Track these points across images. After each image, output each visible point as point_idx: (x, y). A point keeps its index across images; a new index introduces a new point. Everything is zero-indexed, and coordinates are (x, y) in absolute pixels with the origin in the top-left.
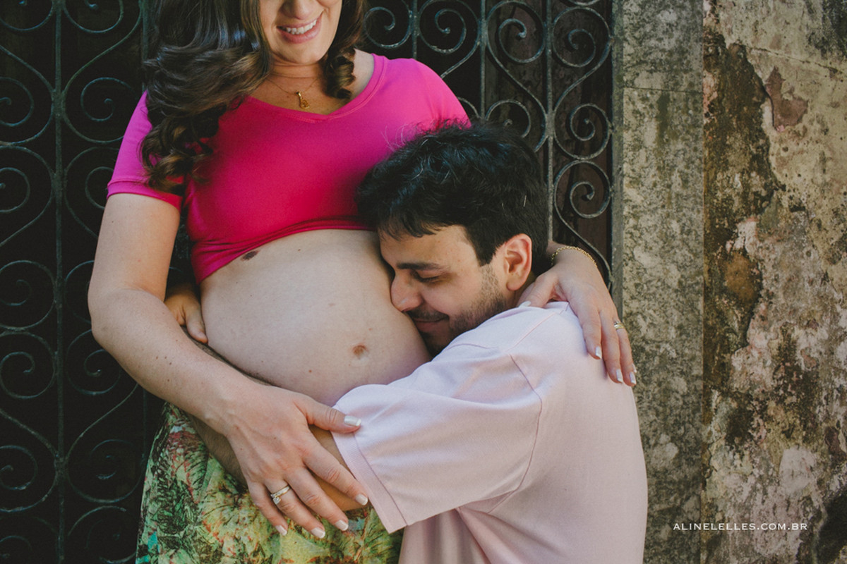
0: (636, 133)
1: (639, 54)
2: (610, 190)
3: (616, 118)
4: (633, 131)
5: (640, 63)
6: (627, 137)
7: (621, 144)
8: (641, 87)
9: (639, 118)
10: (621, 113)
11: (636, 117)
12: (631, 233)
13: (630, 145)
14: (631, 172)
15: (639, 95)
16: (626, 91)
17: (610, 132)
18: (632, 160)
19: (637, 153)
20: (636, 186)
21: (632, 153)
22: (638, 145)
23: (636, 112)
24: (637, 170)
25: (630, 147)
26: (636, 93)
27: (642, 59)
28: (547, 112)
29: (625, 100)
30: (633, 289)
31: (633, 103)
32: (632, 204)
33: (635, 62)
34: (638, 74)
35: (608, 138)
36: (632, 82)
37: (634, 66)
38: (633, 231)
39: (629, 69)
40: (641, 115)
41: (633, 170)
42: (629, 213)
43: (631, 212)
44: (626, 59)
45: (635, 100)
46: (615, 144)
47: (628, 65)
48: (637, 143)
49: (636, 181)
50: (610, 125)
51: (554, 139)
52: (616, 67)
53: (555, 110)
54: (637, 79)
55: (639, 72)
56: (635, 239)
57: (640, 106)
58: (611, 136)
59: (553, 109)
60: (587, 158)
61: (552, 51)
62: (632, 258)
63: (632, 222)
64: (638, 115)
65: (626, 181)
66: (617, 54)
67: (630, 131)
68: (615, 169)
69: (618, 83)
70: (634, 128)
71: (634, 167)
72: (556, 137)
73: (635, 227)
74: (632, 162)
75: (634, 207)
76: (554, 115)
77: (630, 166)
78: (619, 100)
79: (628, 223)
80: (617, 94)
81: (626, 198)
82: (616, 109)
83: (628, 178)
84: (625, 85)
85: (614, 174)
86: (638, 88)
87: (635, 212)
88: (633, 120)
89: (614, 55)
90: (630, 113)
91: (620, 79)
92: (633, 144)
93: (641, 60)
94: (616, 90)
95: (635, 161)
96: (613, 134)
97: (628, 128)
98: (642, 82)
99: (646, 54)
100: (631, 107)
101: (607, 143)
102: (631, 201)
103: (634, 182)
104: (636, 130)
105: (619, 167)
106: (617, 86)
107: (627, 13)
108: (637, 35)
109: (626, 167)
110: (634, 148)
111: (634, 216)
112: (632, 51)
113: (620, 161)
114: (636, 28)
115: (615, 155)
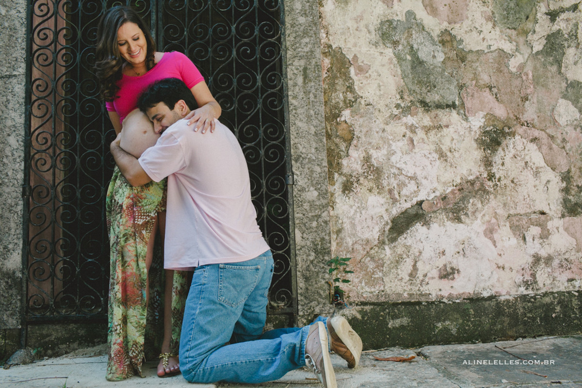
0: (294, 81)
1: (294, 54)
2: (283, 101)
3: (284, 76)
5: (295, 57)
6: (290, 83)
7: (287, 85)
10: (286, 74)
12: (294, 115)
14: (293, 94)
15: (295, 68)
16: (290, 67)
17: (282, 80)
19: (295, 88)
20: (295, 99)
21: (293, 88)
22: (295, 85)
23: (294, 74)
24: (295, 93)
25: (292, 86)
28: (258, 76)
29: (288, 70)
30: (296, 135)
34: (294, 61)
35: (282, 83)
36: (292, 64)
37: (292, 58)
39: (290, 60)
40: (296, 75)
42: (293, 108)
44: (288, 56)
45: (294, 70)
46: (284, 85)
47: (290, 58)
49: (295, 97)
50: (282, 78)
52: (284, 59)
54: (294, 63)
56: (296, 117)
57: (296, 72)
59: (260, 75)
60: (274, 90)
62: (295, 124)
63: (294, 111)
65: (290, 98)
68: (285, 93)
69: (285, 65)
70: (293, 79)
72: (261, 84)
73: (295, 113)
74: (293, 91)
75: (294, 106)
76: (260, 77)
78: (285, 70)
79: (292, 112)
81: (291, 103)
82: (284, 73)
83: (292, 96)
84: (290, 65)
85: (284, 95)
86: (294, 66)
88: (293, 76)
89: (283, 56)
90: (292, 74)
91: (286, 63)
94: (284, 67)
96: (284, 81)
97: (291, 79)
98: (296, 63)
99: (297, 54)
100: (292, 72)
102: (293, 104)
105: (287, 93)
107: (289, 40)
108: (293, 48)
109: (290, 93)
110: (294, 86)
111: (295, 109)
112: (291, 53)
113: (287, 90)
114: (293, 45)
115: (284, 88)
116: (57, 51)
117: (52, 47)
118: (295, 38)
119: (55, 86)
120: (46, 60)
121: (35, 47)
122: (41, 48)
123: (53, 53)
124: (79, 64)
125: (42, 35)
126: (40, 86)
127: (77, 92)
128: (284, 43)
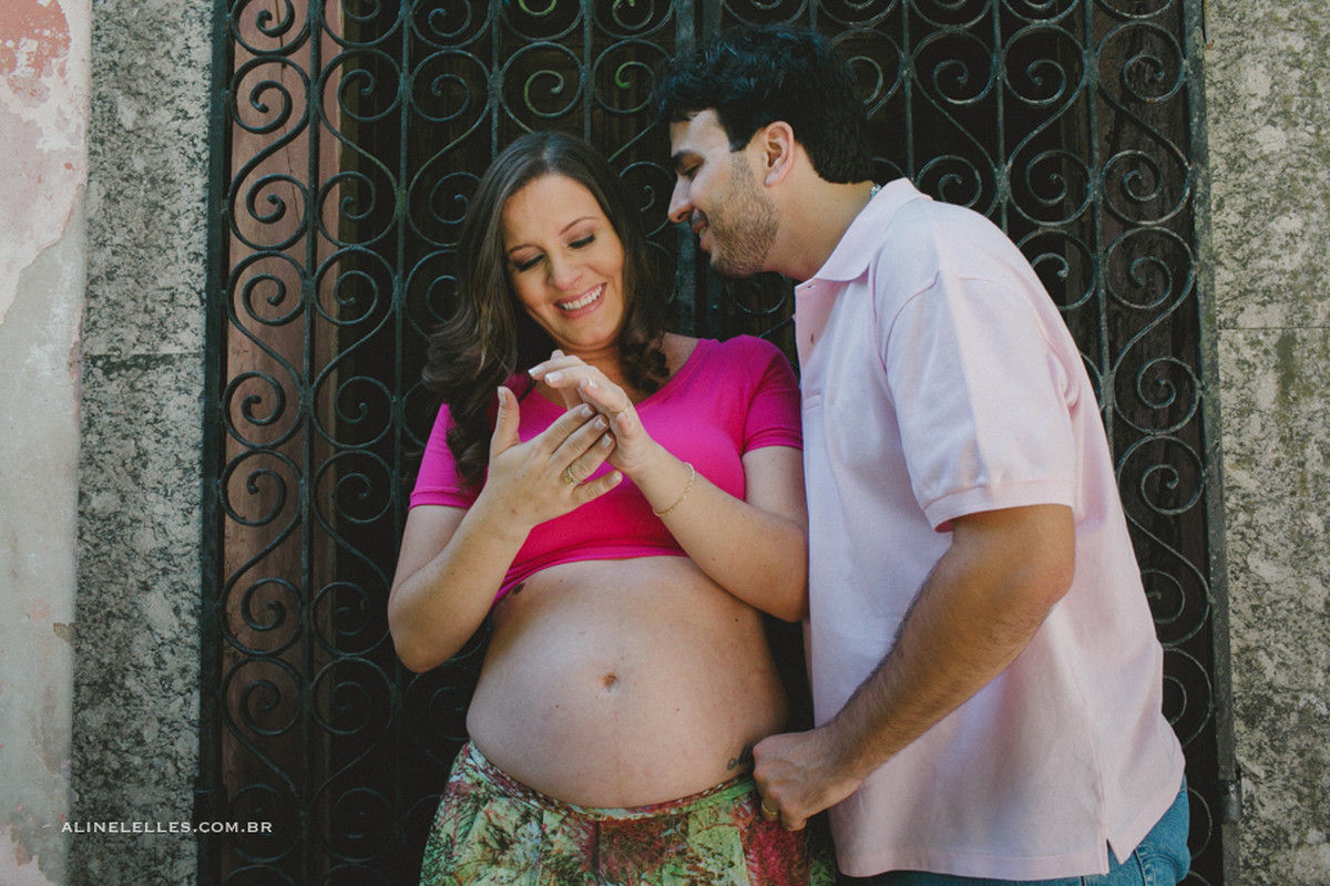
0: (1243, 392)
1: (1243, 282)
2: (1204, 475)
3: (1207, 374)
4: (1238, 390)
5: (1245, 293)
6: (1228, 398)
7: (1217, 409)
8: (1248, 326)
9: (1247, 371)
10: (1214, 366)
11: (1242, 370)
12: (1243, 534)
13: (1234, 410)
14: (1238, 447)
15: (1245, 339)
16: (1224, 334)
17: (1199, 393)
18: (1239, 430)
19: (1247, 420)
20: (1246, 466)
21: (1238, 420)
22: (1247, 408)
23: (1241, 362)
24: (1246, 443)
25: (1235, 412)
26: (1240, 335)
27: (1248, 287)
28: (1102, 374)
29: (1221, 347)
30: (1248, 614)
31: (1237, 350)
32: (1241, 492)
33: (1237, 293)
34: (1242, 310)
35: (1197, 402)
36: (1234, 321)
37: (1235, 298)
38: (1245, 530)
39: (1228, 304)
40: (1250, 366)
41: (1241, 445)
42: (1238, 505)
43: (1241, 503)
44: (1219, 290)
45: (1241, 346)
46: (1208, 410)
47: (1226, 298)
48: (1244, 405)
49: (1247, 460)
50: (1198, 385)
51: (1114, 410)
52: (1204, 304)
53: (1115, 370)
54: (1240, 316)
55: (1244, 305)
56: (1249, 542)
57: (1248, 353)
58: (1201, 399)
59: (1111, 368)
60: (1164, 432)
61: (1107, 291)
62: (1245, 569)
63: (1242, 517)
64: (1246, 366)
65: (1228, 461)
66: (1205, 285)
67: (1234, 390)
68: (1210, 445)
69: (1208, 326)
70: (1240, 385)
71: (1242, 439)
72: (1116, 405)
73: (1248, 525)
74: (1238, 433)
75: (1244, 497)
76: (1113, 376)
77: (1234, 439)
78: (1211, 349)
79: (1236, 519)
80: (1209, 340)
81: (1231, 484)
82: (1206, 361)
83: (1234, 456)
84: (1223, 325)
85: (1207, 451)
86: (1244, 329)
87: (1247, 503)
88: (1237, 374)
89: (1201, 288)
90: (1233, 365)
91: (1212, 319)
92: (1239, 407)
93: (1246, 290)
94: (1205, 336)
95: (1243, 431)
96: (1204, 396)
97: (1229, 386)
98: (1251, 318)
99: (1254, 280)
100: (1234, 355)
101: (1195, 409)
102: (1239, 488)
103: (1244, 462)
104: (1243, 388)
105: (1216, 441)
106: (1208, 330)
107: (1221, 226)
108: (1238, 254)
109: (1227, 442)
110: (1241, 414)
111: (1245, 508)
112: (1231, 277)
113: (1217, 433)
114: (1236, 245)
115: (1208, 426)
116: (319, 268)
117: (300, 251)
118: (1245, 214)
119: (310, 403)
120: (278, 302)
121: (239, 253)
122: (263, 253)
123: (304, 275)
124: (399, 317)
125: (264, 207)
126: (258, 400)
127: (392, 430)
128: (1203, 239)
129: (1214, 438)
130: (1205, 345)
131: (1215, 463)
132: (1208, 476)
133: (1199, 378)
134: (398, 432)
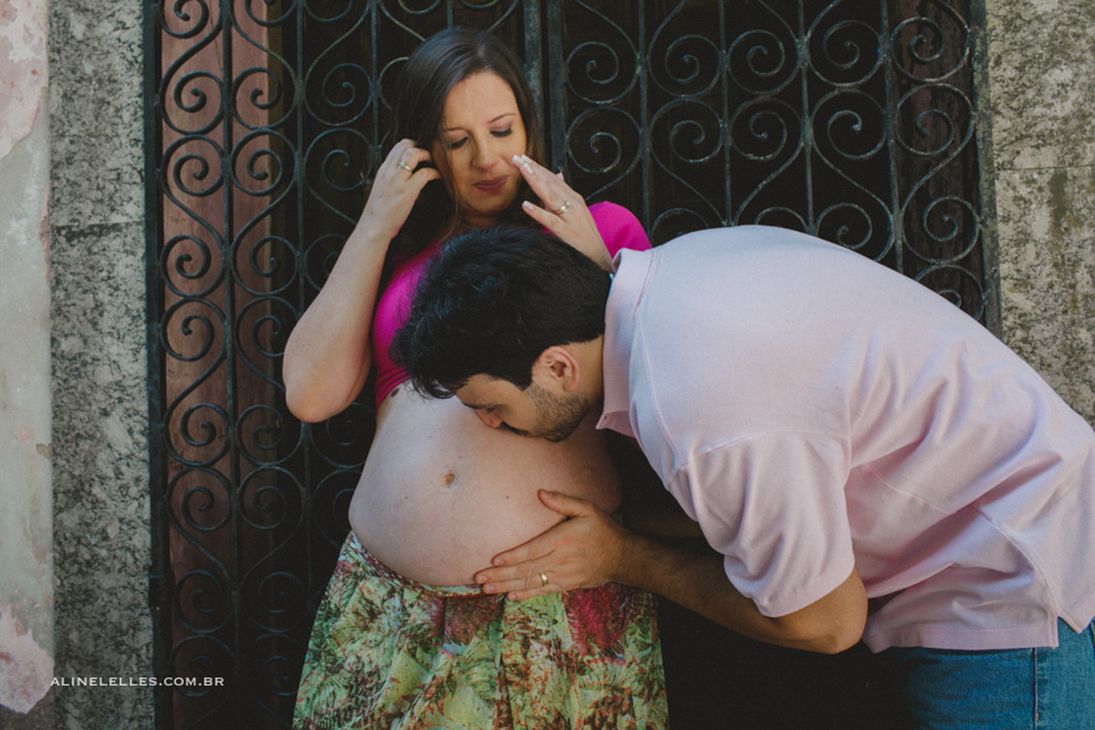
0: (1019, 224)
1: (1019, 128)
2: (983, 298)
3: (986, 210)
4: (1015, 223)
5: (1021, 138)
6: (1005, 231)
7: (995, 240)
8: (1023, 167)
9: (1023, 206)
10: (992, 203)
11: (1019, 205)
12: (1020, 348)
13: (1011, 240)
14: (1015, 273)
15: (1021, 178)
16: (1003, 174)
17: (979, 227)
18: (1016, 258)
19: (1023, 249)
20: (1023, 289)
21: (1015, 249)
22: (1023, 239)
23: (1017, 199)
24: (1023, 269)
25: (1012, 243)
26: (1017, 176)
27: (1024, 133)
28: (892, 211)
29: (998, 186)
31: (1014, 189)
32: (1018, 312)
33: (1013, 138)
34: (1018, 153)
35: (977, 235)
36: (1011, 163)
37: (1012, 143)
38: (1022, 345)
39: (1005, 148)
40: (1025, 202)
41: (1018, 271)
42: (1015, 323)
43: (1018, 321)
44: (997, 136)
45: (1017, 184)
46: (987, 241)
47: (1004, 143)
48: (1021, 236)
49: (1023, 283)
50: (978, 219)
51: (903, 243)
52: (983, 149)
53: (904, 209)
54: (1017, 158)
55: (1020, 149)
56: (1026, 355)
57: (1024, 191)
58: (980, 232)
59: (901, 207)
60: (948, 261)
61: (897, 142)
63: (1019, 334)
64: (1022, 202)
65: (1005, 286)
66: (984, 133)
67: (1011, 223)
68: (989, 272)
69: (986, 168)
70: (1016, 218)
71: (1019, 266)
72: (905, 240)
73: (1025, 340)
74: (1015, 261)
75: (1020, 316)
76: (902, 215)
77: (1012, 266)
78: (989, 188)
79: (1014, 335)
80: (987, 180)
81: (1009, 305)
82: (985, 199)
83: (1011, 281)
84: (1002, 167)
85: (987, 277)
86: (1020, 170)
87: (1025, 321)
88: (1014, 209)
89: (980, 135)
90: (1010, 202)
91: (990, 162)
92: (1015, 238)
93: (1022, 135)
94: (984, 176)
95: (1020, 259)
96: (983, 229)
97: (1006, 220)
98: (1026, 160)
99: (1029, 126)
100: (1011, 193)
101: (975, 241)
102: (1017, 308)
103: (1021, 285)
104: (1019, 221)
105: (994, 268)
106: (987, 171)
107: (999, 79)
108: (1014, 104)
109: (1005, 269)
110: (1018, 243)
111: (1022, 326)
112: (1009, 124)
113: (995, 261)
114: (1013, 97)
115: (987, 254)
116: (235, 147)
117: (218, 134)
118: (1020, 69)
119: (230, 259)
120: (202, 176)
121: (170, 138)
122: (189, 137)
123: (222, 154)
124: (300, 186)
125: (188, 99)
126: (189, 258)
127: (297, 279)
128: (982, 91)
129: (993, 266)
130: (984, 184)
131: (994, 287)
132: (988, 298)
133: (979, 214)
134: (302, 280)
